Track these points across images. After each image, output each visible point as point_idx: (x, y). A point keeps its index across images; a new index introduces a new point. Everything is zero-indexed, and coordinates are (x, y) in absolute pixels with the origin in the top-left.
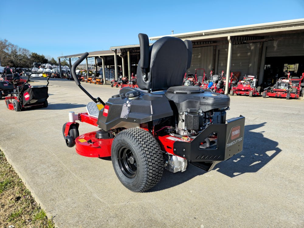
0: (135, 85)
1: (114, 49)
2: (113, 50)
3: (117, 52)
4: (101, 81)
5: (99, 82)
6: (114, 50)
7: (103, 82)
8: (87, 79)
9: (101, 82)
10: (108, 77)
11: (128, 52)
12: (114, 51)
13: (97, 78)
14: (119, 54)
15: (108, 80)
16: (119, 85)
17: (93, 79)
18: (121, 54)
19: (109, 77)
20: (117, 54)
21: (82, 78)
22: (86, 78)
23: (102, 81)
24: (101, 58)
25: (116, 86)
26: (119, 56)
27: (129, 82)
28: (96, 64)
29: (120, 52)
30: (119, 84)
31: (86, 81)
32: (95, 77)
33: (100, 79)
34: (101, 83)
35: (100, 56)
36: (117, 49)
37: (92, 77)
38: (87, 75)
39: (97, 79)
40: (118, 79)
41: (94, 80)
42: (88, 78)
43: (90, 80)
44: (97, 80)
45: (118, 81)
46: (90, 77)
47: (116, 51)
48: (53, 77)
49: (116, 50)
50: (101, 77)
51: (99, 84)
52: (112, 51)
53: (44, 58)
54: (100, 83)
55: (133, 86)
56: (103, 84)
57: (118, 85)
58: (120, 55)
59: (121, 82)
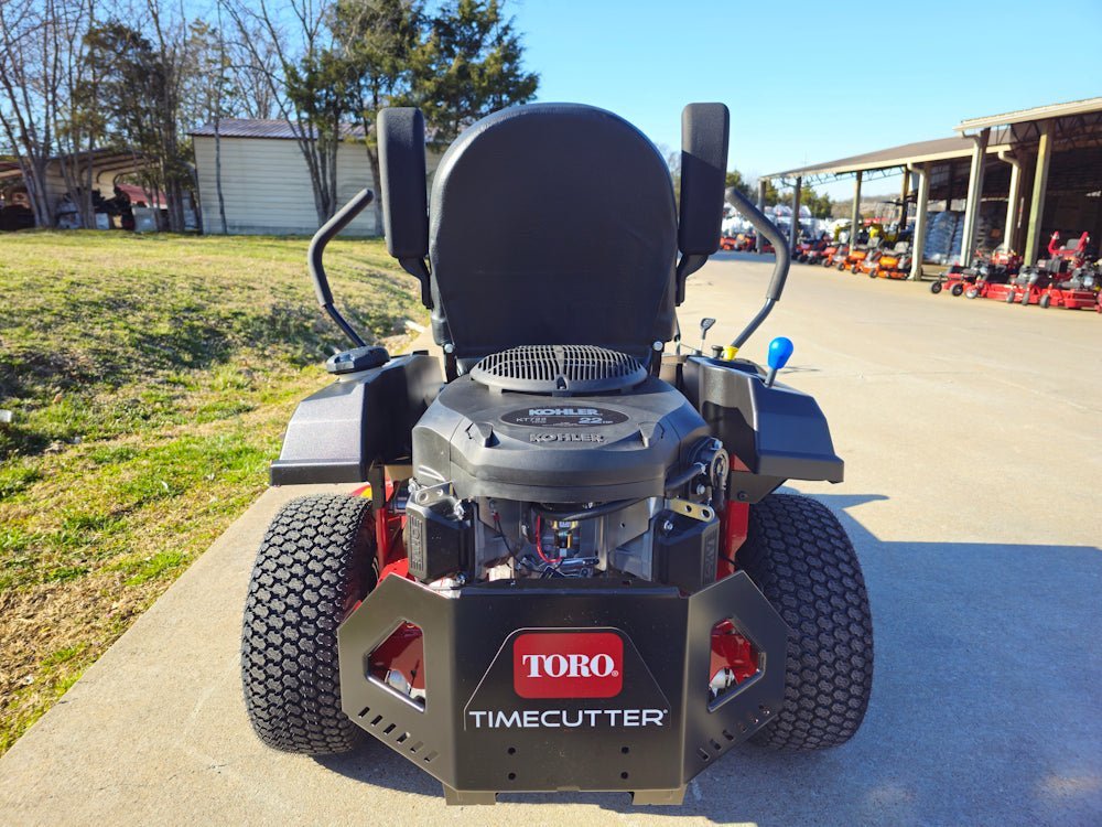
0: (1046, 287)
1: (975, 127)
2: (968, 133)
3: (992, 139)
4: (900, 266)
5: (894, 269)
6: (978, 132)
7: (907, 270)
8: (845, 258)
9: (899, 271)
10: (947, 249)
11: (1044, 139)
12: (974, 137)
13: (887, 251)
14: (1001, 151)
15: (944, 261)
16: (966, 284)
17: (868, 259)
18: (1008, 148)
19: (951, 249)
20: (989, 150)
21: (828, 251)
22: (842, 254)
23: (906, 264)
24: (917, 171)
25: (952, 288)
26: (1001, 156)
27: (1022, 276)
28: (905, 197)
29: (1007, 138)
30: (972, 280)
31: (838, 265)
32: (878, 250)
33: (898, 256)
34: (900, 275)
35: (915, 165)
36: (993, 129)
37: (867, 251)
38: (848, 241)
39: (886, 256)
40: (971, 261)
41: (872, 260)
42: (851, 254)
43: (855, 262)
44: (885, 261)
45: (969, 267)
46: (857, 250)
47: (984, 138)
48: (740, 249)
49: (986, 132)
50: (904, 251)
51: (890, 278)
52: (966, 137)
53: (739, 179)
54: (894, 274)
55: (1036, 293)
56: (905, 279)
57: (961, 287)
58: (1006, 153)
59: (983, 270)
